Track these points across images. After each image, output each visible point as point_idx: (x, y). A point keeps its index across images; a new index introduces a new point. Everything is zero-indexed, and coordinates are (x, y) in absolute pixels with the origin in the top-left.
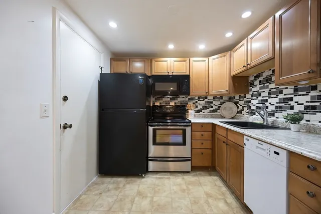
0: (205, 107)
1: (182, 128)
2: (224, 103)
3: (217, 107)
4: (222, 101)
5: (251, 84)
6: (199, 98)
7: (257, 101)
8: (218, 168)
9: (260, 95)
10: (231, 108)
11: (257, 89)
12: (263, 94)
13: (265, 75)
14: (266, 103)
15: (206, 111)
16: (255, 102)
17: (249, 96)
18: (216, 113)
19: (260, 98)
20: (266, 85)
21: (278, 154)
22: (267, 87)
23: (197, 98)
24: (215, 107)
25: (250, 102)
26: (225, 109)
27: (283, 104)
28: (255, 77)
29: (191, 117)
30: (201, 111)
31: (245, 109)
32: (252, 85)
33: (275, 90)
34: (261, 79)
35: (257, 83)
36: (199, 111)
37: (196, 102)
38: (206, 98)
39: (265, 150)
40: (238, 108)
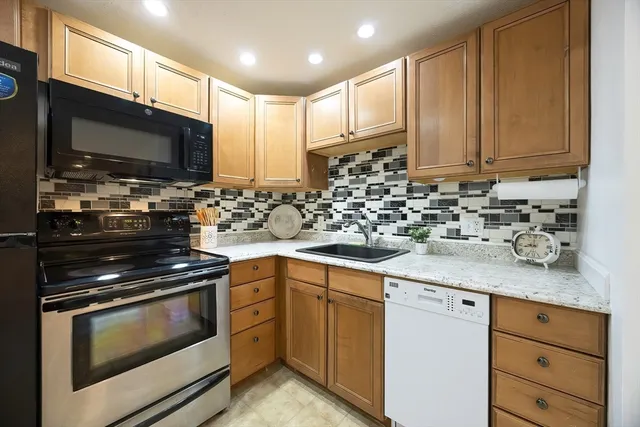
0: (237, 217)
1: (204, 283)
2: (274, 206)
3: (261, 216)
4: (270, 201)
5: (332, 173)
6: (223, 192)
7: (344, 205)
8: (292, 360)
9: (350, 194)
10: (290, 218)
11: (345, 181)
12: (355, 193)
13: (359, 160)
14: (361, 209)
15: (240, 226)
16: (340, 206)
17: (327, 194)
18: (261, 230)
19: (350, 200)
20: (361, 177)
21: (471, 303)
22: (364, 181)
23: (218, 192)
24: (259, 216)
25: (330, 206)
26: (278, 219)
27: (391, 212)
28: (341, 160)
29: (210, 245)
30: (229, 227)
31: (321, 218)
32: (335, 173)
33: (377, 187)
34: (352, 165)
35: (343, 171)
36: (223, 227)
37: (217, 204)
38: (240, 194)
39: (441, 301)
40: (304, 216)
